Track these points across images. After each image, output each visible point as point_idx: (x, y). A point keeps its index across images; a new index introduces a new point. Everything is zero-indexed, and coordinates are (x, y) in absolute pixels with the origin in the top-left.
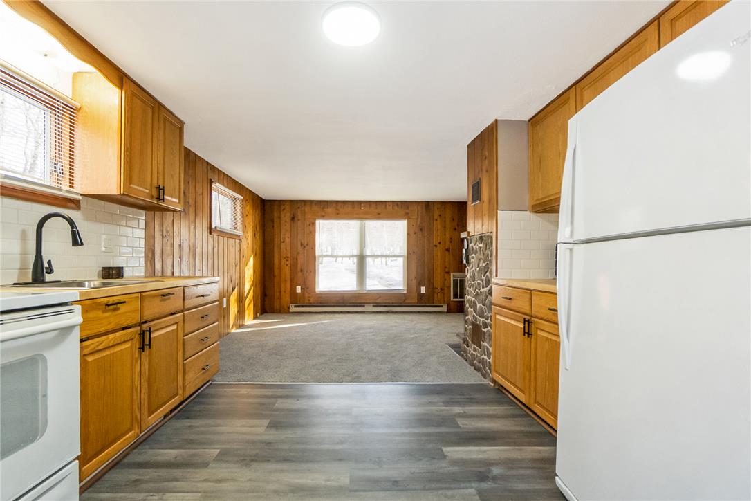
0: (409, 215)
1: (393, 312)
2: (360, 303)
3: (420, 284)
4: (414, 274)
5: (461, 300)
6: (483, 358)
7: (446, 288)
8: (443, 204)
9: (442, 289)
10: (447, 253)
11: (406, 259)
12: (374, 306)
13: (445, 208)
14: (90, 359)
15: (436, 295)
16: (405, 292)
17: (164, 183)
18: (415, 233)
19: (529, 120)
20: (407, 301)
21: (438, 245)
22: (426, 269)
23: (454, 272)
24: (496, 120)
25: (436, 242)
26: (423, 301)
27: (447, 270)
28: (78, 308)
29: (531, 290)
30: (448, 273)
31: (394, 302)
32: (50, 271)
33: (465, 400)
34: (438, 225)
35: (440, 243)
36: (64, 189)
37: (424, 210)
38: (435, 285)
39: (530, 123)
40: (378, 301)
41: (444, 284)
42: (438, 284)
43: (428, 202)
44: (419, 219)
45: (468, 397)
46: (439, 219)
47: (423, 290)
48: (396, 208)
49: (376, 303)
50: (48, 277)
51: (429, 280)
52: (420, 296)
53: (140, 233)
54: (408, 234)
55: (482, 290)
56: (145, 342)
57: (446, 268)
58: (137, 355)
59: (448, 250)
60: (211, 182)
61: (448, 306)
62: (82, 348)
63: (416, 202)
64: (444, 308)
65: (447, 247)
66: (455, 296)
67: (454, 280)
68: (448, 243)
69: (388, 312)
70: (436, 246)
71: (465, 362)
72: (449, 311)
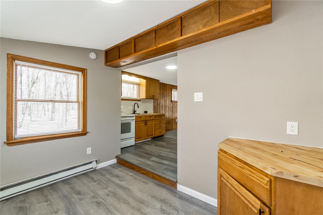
14: (137, 124)
17: (154, 94)
28: (135, 117)
32: (136, 112)
36: (139, 98)
50: (135, 113)
53: (152, 104)
56: (146, 124)
58: (144, 125)
60: (172, 89)
62: (135, 123)
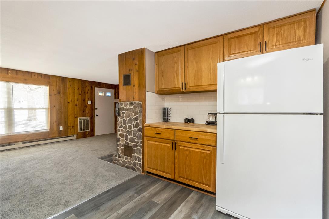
0: (51, 83)
1: (40, 145)
2: (10, 143)
3: (59, 125)
4: (55, 119)
5: (84, 131)
6: (135, 162)
7: (75, 126)
8: (73, 80)
9: (73, 127)
10: (75, 107)
11: (49, 111)
12: (23, 143)
13: (74, 82)
15: (69, 130)
16: (48, 131)
18: (55, 95)
19: (156, 53)
20: (50, 136)
21: (70, 102)
22: (63, 116)
23: (80, 117)
24: (145, 48)
25: (69, 101)
26: (61, 135)
27: (75, 116)
29: (175, 129)
30: (76, 117)
31: (41, 138)
33: (142, 187)
34: (70, 91)
35: (71, 101)
37: (61, 82)
38: (69, 125)
39: (156, 54)
40: (27, 139)
41: (74, 124)
42: (70, 124)
43: (64, 77)
44: (58, 86)
45: (141, 185)
46: (70, 88)
47: (61, 128)
48: (40, 77)
49: (25, 141)
51: (65, 122)
52: (60, 132)
54: (50, 95)
55: (132, 129)
57: (75, 115)
59: (76, 105)
61: (77, 135)
63: (55, 76)
64: (75, 137)
65: (75, 104)
66: (81, 129)
67: (80, 121)
68: (76, 101)
69: (36, 145)
70: (69, 103)
71: (118, 166)
72: (78, 138)
